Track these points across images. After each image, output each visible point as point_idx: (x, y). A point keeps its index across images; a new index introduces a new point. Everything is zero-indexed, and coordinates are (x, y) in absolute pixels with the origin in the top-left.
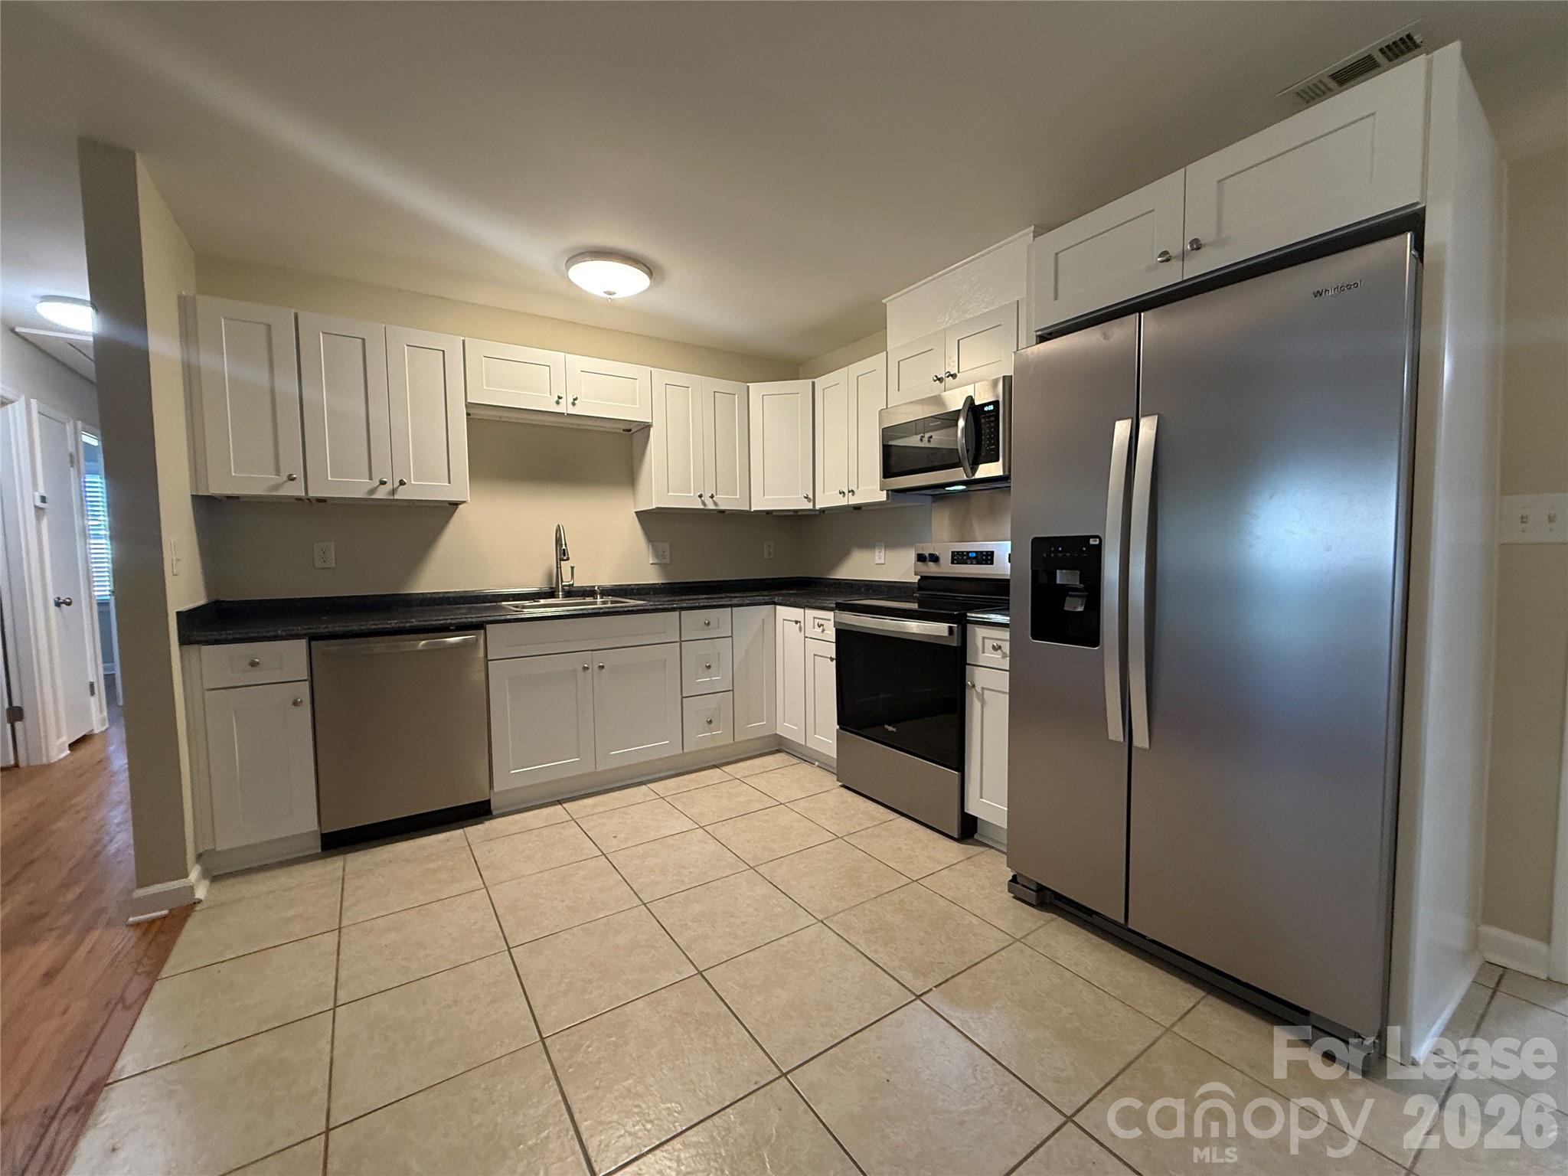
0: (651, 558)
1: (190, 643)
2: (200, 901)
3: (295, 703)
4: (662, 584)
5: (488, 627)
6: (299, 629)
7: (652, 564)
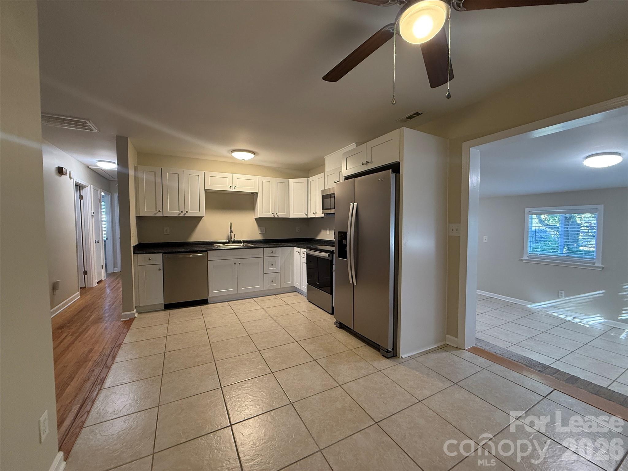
1: (135, 254)
2: (136, 317)
3: (159, 270)
4: (263, 240)
5: (208, 251)
6: (160, 251)
7: (260, 234)
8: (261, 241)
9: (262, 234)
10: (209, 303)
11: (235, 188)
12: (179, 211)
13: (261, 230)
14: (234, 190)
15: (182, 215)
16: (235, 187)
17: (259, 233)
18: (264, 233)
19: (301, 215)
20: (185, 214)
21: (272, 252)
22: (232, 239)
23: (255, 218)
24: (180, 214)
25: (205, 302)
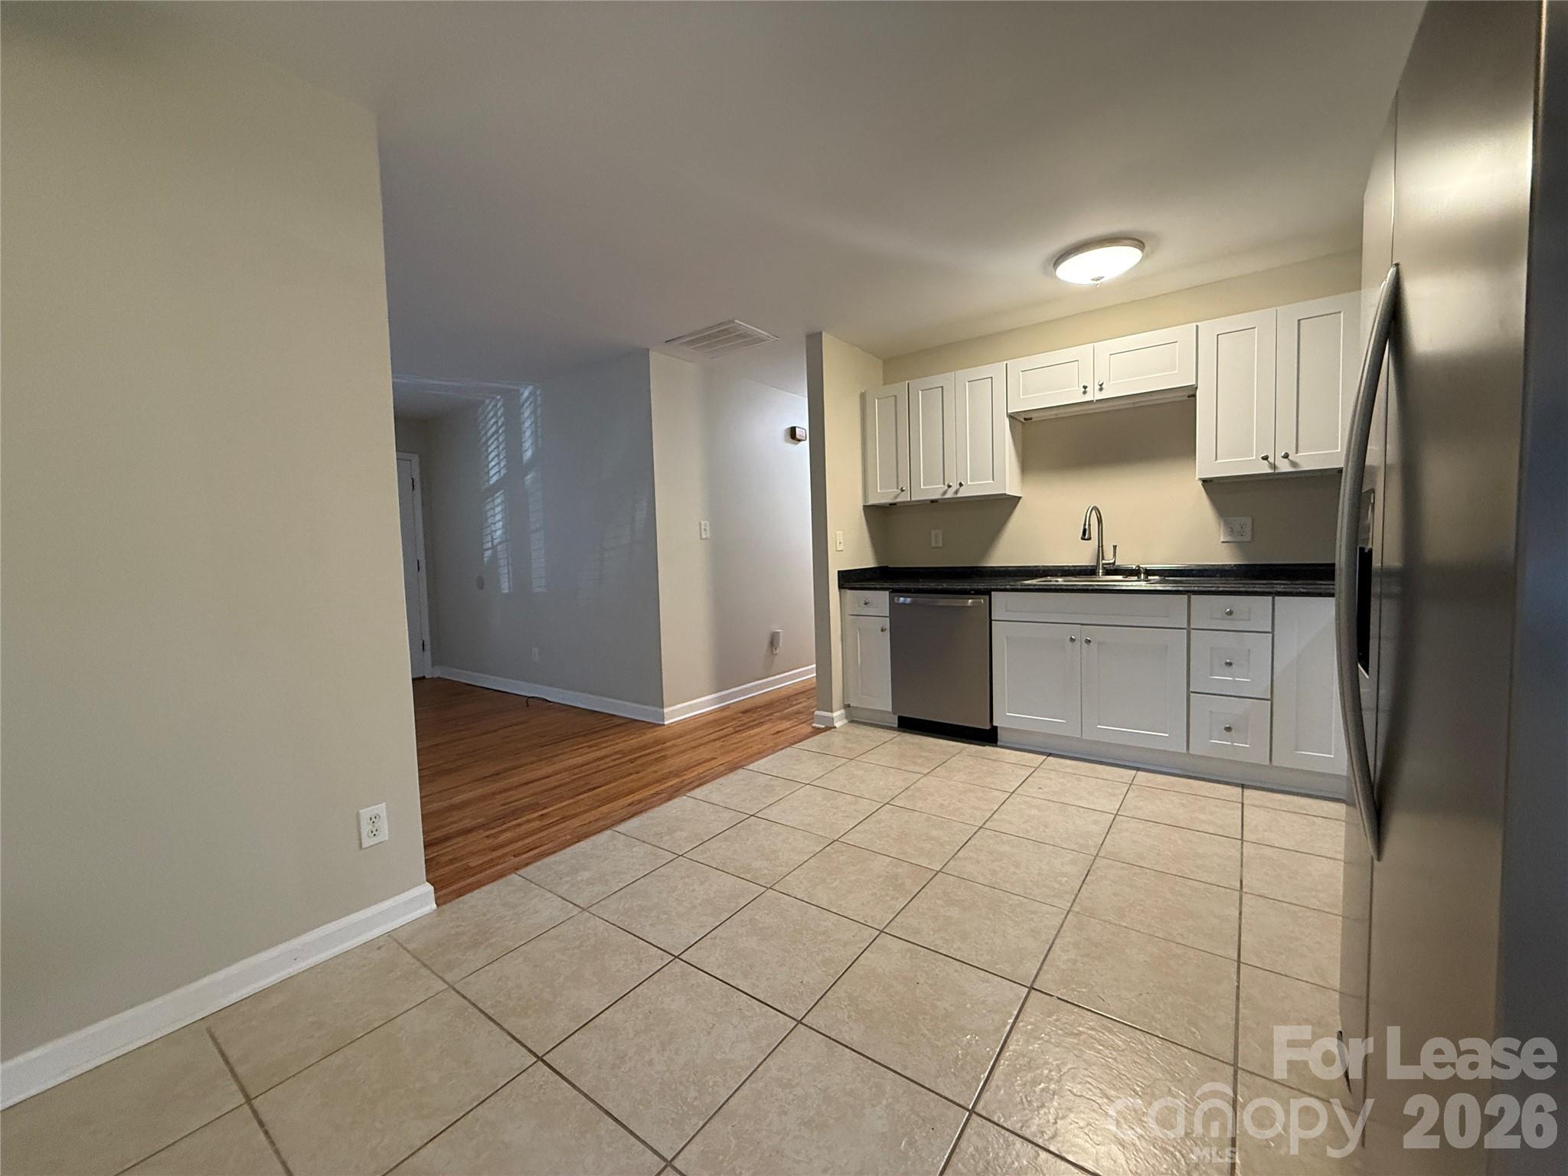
0: (1222, 536)
1: (843, 588)
2: (835, 727)
3: (882, 630)
4: (1235, 565)
5: (993, 593)
6: (886, 585)
7: (1223, 542)
9: (1238, 544)
10: (999, 743)
11: (1101, 389)
12: (943, 484)
13: (1231, 529)
14: (1100, 396)
15: (949, 495)
16: (1101, 385)
17: (1222, 540)
18: (1248, 538)
20: (956, 492)
21: (1231, 613)
22: (1104, 562)
23: (1202, 482)
24: (945, 493)
25: (988, 737)
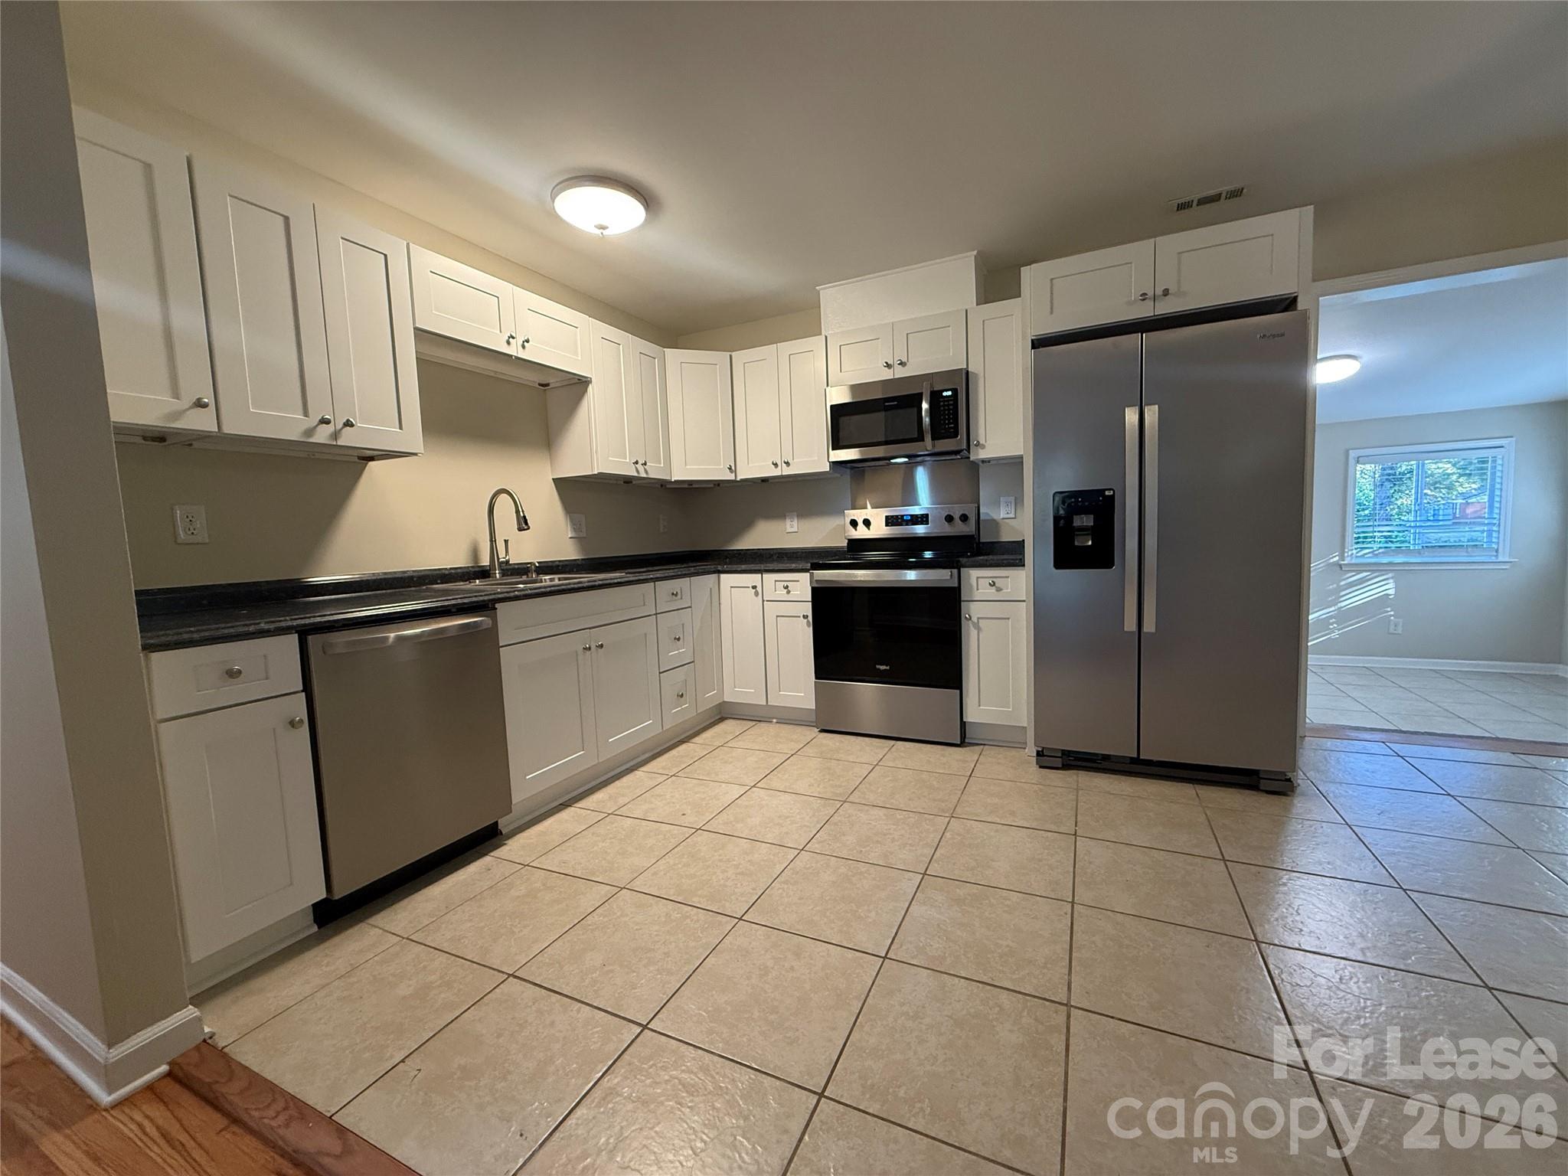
0: (569, 532)
2: (212, 1035)
3: (293, 725)
5: (496, 606)
8: (579, 563)
9: (580, 540)
10: (505, 832)
11: (523, 346)
12: (306, 414)
13: (576, 526)
15: (322, 436)
16: (525, 341)
17: (570, 536)
18: (584, 534)
19: (716, 472)
20: (336, 435)
21: (675, 594)
23: (553, 479)
